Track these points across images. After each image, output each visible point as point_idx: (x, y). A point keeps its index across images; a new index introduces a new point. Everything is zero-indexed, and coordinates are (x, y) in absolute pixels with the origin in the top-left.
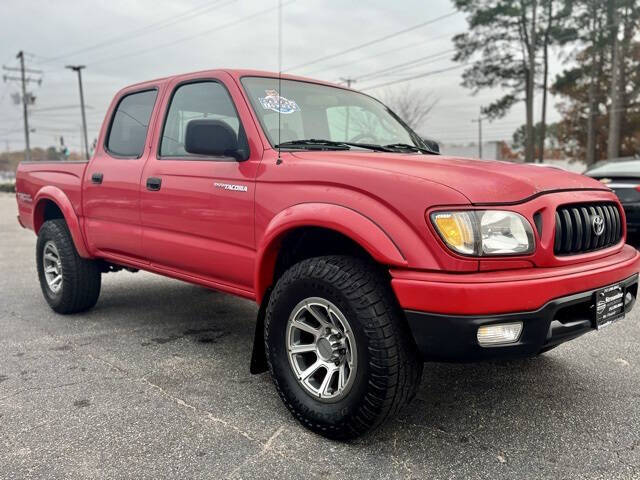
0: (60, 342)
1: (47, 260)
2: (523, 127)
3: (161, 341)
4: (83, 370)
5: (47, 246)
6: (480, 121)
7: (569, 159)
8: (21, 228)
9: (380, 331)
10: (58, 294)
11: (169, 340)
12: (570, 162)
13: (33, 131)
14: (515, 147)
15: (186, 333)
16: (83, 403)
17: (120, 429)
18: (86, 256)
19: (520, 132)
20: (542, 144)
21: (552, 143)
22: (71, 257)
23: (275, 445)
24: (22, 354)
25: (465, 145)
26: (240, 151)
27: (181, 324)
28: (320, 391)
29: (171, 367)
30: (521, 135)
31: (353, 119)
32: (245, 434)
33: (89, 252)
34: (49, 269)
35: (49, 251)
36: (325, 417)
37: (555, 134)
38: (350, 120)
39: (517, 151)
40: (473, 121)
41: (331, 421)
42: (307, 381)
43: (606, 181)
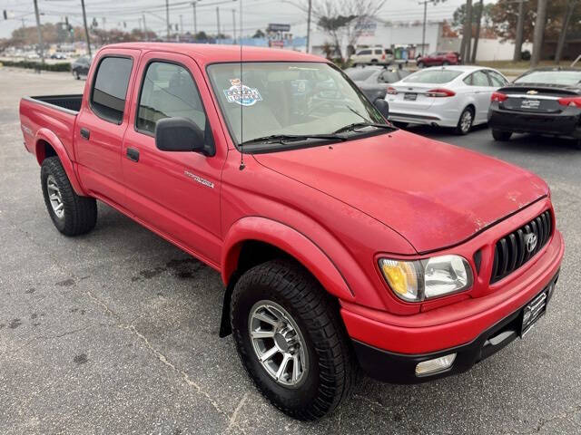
0: (65, 275)
1: (51, 189)
2: (463, 7)
3: (148, 275)
4: (83, 312)
5: (49, 179)
6: (426, 3)
7: (500, 39)
8: (27, 152)
9: (329, 351)
10: (62, 220)
11: (154, 274)
12: (501, 42)
13: (43, 14)
14: (454, 25)
15: (169, 265)
16: (81, 359)
17: (111, 395)
18: (82, 194)
19: (460, 11)
20: (479, 22)
21: (487, 22)
22: (70, 194)
23: (239, 420)
24: (33, 290)
25: (411, 23)
26: (207, 147)
27: (165, 252)
28: (278, 375)
29: (155, 310)
30: (460, 14)
31: (314, 12)
32: (215, 404)
33: (84, 193)
34: (53, 197)
35: (51, 183)
36: (282, 400)
37: (489, 14)
38: (312, 13)
39: (456, 28)
40: (420, 3)
41: (286, 404)
42: (266, 362)
43: (533, 92)
